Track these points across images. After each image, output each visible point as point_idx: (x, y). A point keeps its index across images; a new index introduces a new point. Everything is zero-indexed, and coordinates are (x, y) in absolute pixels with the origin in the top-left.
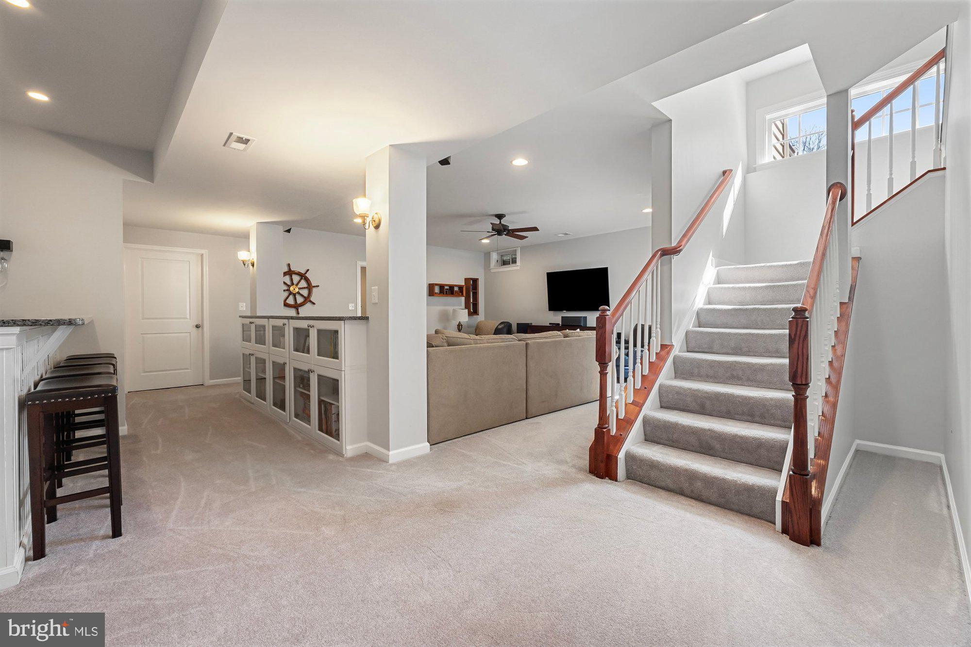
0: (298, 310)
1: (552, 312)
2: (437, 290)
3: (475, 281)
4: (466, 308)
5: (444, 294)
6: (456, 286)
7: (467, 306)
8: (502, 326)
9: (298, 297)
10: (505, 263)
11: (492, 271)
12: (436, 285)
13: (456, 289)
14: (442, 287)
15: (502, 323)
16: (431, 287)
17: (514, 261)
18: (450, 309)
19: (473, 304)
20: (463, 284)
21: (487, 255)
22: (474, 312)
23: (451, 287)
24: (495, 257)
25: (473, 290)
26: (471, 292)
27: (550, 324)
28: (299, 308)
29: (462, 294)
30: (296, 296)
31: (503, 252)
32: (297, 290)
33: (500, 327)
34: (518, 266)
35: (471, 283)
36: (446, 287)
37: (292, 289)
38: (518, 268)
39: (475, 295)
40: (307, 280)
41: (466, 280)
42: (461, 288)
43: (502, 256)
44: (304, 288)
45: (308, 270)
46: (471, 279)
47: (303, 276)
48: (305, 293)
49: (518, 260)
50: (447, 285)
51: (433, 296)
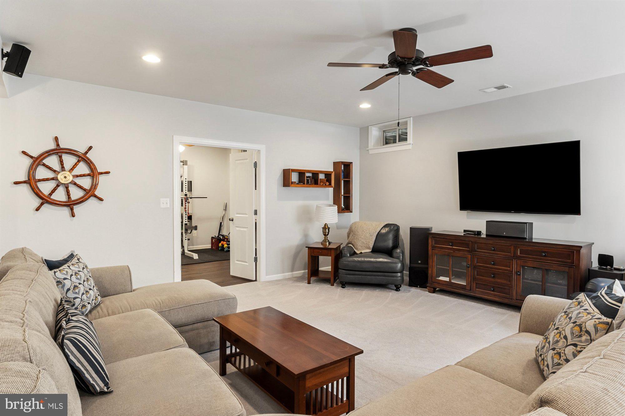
0: (72, 209)
1: (465, 213)
2: (294, 177)
3: (348, 166)
4: (335, 203)
5: (304, 184)
6: (322, 172)
7: (336, 201)
8: (387, 229)
9: (72, 189)
10: (387, 141)
11: (371, 152)
12: (293, 171)
13: (322, 176)
14: (301, 174)
15: (386, 226)
16: (286, 174)
17: (403, 138)
18: (314, 203)
19: (344, 197)
20: (331, 169)
21: (364, 131)
22: (346, 207)
23: (315, 174)
24: (375, 133)
25: (344, 178)
26: (343, 181)
27: (465, 231)
28: (75, 207)
29: (330, 184)
30: (70, 188)
31: (385, 126)
32: (70, 178)
33: (384, 231)
34: (410, 144)
35: (343, 169)
36: (308, 175)
37: (60, 177)
38: (410, 147)
39: (348, 184)
40: (89, 163)
41: (336, 165)
42: (328, 175)
43: (384, 131)
44: (84, 175)
45: (90, 148)
46: (342, 163)
47: (83, 158)
48: (86, 183)
49: (410, 137)
50: (309, 171)
51: (289, 186)
